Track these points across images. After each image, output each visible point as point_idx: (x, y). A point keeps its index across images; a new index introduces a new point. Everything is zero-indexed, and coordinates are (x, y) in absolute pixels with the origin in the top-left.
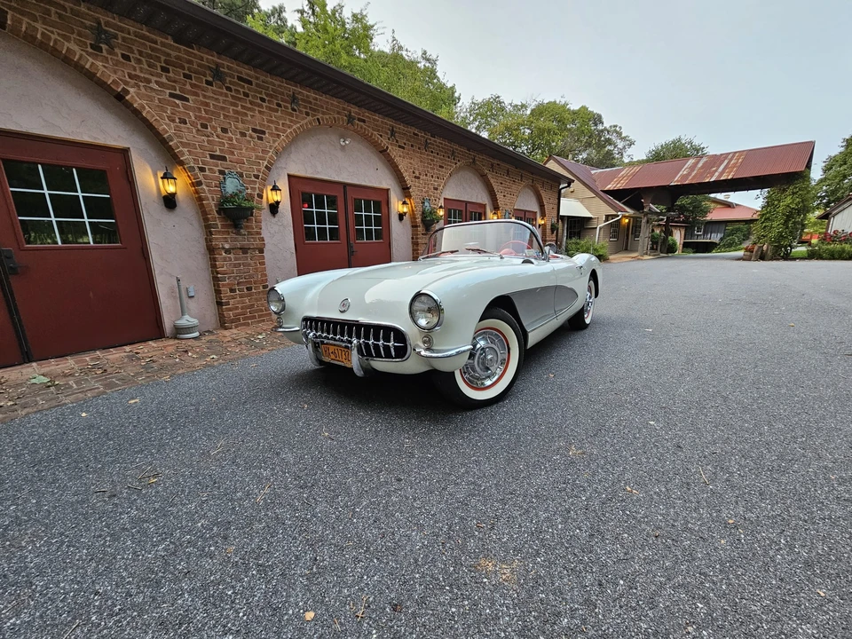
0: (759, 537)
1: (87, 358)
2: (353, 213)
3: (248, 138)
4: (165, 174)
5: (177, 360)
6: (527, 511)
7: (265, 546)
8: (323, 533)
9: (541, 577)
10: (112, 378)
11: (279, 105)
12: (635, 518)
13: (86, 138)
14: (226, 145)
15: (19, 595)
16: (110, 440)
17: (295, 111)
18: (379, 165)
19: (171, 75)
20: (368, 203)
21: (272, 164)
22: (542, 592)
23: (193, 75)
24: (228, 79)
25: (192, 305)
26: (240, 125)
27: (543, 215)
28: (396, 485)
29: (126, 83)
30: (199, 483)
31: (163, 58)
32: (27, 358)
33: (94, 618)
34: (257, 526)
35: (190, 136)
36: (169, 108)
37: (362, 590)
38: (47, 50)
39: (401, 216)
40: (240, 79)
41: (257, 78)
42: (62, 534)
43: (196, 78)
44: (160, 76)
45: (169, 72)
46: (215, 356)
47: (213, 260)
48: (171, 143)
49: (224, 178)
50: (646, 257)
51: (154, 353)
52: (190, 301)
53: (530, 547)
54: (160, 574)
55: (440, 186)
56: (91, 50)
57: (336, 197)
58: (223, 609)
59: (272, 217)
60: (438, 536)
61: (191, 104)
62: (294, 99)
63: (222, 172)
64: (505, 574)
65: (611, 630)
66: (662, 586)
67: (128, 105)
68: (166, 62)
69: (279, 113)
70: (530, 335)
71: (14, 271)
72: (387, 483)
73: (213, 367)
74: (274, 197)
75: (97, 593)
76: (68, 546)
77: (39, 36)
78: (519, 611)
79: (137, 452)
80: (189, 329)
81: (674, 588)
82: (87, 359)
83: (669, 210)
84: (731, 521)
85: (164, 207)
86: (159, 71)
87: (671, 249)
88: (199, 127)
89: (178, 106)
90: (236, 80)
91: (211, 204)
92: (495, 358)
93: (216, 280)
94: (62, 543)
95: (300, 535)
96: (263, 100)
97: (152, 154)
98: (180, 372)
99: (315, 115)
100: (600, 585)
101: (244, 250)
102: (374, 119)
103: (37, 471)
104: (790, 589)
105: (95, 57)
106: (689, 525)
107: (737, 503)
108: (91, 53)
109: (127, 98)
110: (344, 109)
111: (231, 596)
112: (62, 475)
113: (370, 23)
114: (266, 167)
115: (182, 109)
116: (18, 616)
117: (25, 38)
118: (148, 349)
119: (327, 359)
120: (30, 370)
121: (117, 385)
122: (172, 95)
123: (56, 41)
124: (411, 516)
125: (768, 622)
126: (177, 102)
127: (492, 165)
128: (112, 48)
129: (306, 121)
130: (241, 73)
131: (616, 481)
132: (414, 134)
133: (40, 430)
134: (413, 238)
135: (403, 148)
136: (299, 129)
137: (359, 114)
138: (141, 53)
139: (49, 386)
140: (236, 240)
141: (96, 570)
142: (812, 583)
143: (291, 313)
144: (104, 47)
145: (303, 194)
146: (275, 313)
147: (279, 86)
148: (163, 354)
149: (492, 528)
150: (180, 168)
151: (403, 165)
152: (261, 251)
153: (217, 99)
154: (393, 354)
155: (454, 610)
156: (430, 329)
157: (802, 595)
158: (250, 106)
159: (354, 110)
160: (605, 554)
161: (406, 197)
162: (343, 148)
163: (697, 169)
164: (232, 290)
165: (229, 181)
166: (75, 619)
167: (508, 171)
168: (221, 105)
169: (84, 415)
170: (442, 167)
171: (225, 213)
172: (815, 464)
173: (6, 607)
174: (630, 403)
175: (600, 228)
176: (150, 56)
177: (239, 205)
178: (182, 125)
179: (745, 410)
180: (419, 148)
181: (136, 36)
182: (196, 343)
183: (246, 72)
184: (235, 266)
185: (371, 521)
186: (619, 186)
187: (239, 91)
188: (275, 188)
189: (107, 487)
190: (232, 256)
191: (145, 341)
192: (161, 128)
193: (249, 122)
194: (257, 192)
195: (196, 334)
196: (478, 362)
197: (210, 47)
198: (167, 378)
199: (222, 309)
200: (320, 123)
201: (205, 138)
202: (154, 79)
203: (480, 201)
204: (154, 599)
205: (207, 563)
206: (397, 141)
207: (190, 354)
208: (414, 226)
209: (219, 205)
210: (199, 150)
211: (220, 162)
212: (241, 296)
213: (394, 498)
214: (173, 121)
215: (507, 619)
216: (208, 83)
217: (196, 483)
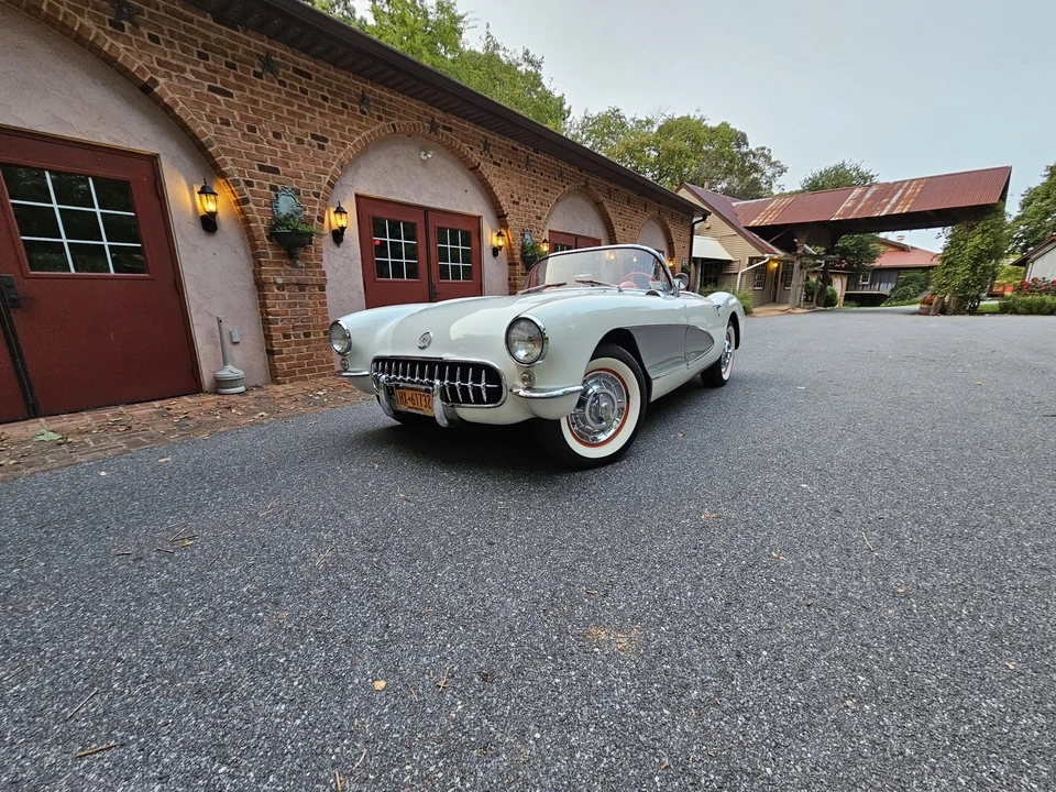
0: (935, 607)
1: (108, 413)
2: (436, 245)
3: (306, 146)
4: (203, 188)
5: (218, 417)
6: (649, 578)
7: (325, 613)
8: (397, 598)
9: (665, 647)
10: (139, 435)
11: (344, 106)
12: (781, 586)
13: (104, 140)
14: (279, 154)
15: (24, 661)
16: (135, 501)
17: (364, 113)
18: (469, 185)
19: (211, 62)
20: (454, 233)
21: (335, 180)
22: (667, 663)
23: (238, 64)
24: (281, 71)
25: (236, 353)
26: (296, 130)
27: (672, 255)
28: (487, 549)
29: (155, 71)
30: (244, 546)
31: (200, 41)
32: (33, 412)
33: (116, 686)
34: (315, 591)
35: (234, 141)
36: (208, 104)
37: (445, 659)
38: (54, 26)
39: (496, 251)
40: (296, 71)
41: (318, 71)
42: (76, 598)
43: (242, 69)
44: (197, 64)
45: (208, 60)
46: (264, 414)
47: (262, 298)
48: (210, 150)
49: (277, 196)
50: (799, 310)
51: (190, 409)
52: (234, 348)
53: (653, 615)
54: (197, 641)
55: (544, 214)
56: (110, 28)
57: (414, 224)
58: (274, 678)
59: (335, 247)
60: (538, 603)
61: (235, 100)
62: (363, 100)
63: (274, 188)
64: (620, 643)
65: (751, 703)
66: (815, 657)
67: (157, 100)
68: (204, 46)
69: (345, 117)
70: (654, 382)
71: (15, 303)
72: (476, 547)
73: (262, 424)
74: (337, 221)
75: (119, 659)
76: (84, 611)
77: (44, 7)
78: (638, 682)
79: (168, 513)
80: (232, 382)
81: (829, 659)
82: (108, 415)
83: (828, 252)
84: (900, 590)
85: (202, 230)
86: (196, 58)
87: (829, 302)
88: (246, 130)
89: (218, 102)
90: (291, 72)
91: (261, 226)
92: (611, 407)
93: (266, 322)
94: (77, 608)
95: (368, 601)
96: (325, 99)
97: (186, 162)
98: (222, 429)
99: (390, 120)
100: (739, 656)
101: (302, 286)
102: (462, 128)
103: (45, 532)
104: (972, 662)
105: (116, 37)
106: (849, 594)
107: (908, 571)
108: (110, 31)
109: (156, 90)
110: (425, 114)
111: (283, 664)
112: (76, 537)
113: (460, 13)
114: (329, 183)
115: (224, 107)
116: (23, 682)
117: (27, 11)
118: (182, 405)
119: (402, 408)
120: (37, 426)
121: (144, 444)
122: (211, 89)
123: (66, 14)
124: (506, 581)
125: (944, 696)
126: (218, 97)
127: (610, 191)
128: (136, 25)
129: (377, 127)
130: (298, 64)
131: (759, 546)
132: (513, 148)
133: (50, 490)
134: (509, 279)
135: (499, 165)
136: (369, 136)
137: (445, 121)
138: (172, 34)
139: (60, 444)
140: (291, 273)
141: (117, 637)
142: (1000, 655)
143: (358, 353)
144: (127, 24)
145: (374, 219)
146: (339, 353)
147: (345, 82)
148: (201, 410)
149: (606, 595)
150: (221, 181)
151: (498, 186)
152: (322, 288)
153: (267, 96)
154: (485, 398)
155: (557, 681)
156: (531, 364)
157: (987, 667)
158: (308, 105)
159: (438, 114)
160: (745, 623)
161: (502, 227)
162: (424, 163)
163: (864, 200)
164: (286, 336)
165: (282, 199)
166: (93, 686)
167: (629, 198)
168: (273, 103)
169: (103, 474)
170: (547, 191)
171: (277, 240)
172: (1005, 532)
173: (9, 673)
174: (778, 465)
175: (743, 274)
176: (182, 38)
177: (295, 230)
178: (224, 127)
179: (919, 472)
180: (519, 166)
181: (166, 12)
182: (242, 399)
183: (305, 62)
184: (289, 305)
185: (457, 586)
186: (768, 221)
187: (295, 87)
188: (339, 211)
189: (132, 549)
190: (286, 293)
191: (178, 396)
192: (197, 130)
193: (308, 126)
194: (317, 214)
195: (242, 389)
196: (590, 412)
197: (260, 29)
198: (206, 436)
199: (273, 359)
200: (395, 129)
201: (253, 145)
202: (189, 67)
203: (593, 235)
204: (189, 666)
205: (254, 630)
206: (491, 156)
207: (234, 411)
208: (512, 264)
209: (271, 229)
210: (245, 159)
211: (271, 175)
212: (297, 344)
213: (484, 563)
214: (213, 121)
215: (623, 690)
216: (257, 75)
217: (241, 546)
